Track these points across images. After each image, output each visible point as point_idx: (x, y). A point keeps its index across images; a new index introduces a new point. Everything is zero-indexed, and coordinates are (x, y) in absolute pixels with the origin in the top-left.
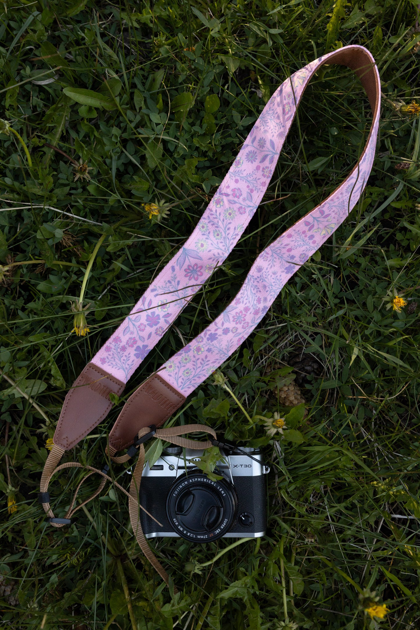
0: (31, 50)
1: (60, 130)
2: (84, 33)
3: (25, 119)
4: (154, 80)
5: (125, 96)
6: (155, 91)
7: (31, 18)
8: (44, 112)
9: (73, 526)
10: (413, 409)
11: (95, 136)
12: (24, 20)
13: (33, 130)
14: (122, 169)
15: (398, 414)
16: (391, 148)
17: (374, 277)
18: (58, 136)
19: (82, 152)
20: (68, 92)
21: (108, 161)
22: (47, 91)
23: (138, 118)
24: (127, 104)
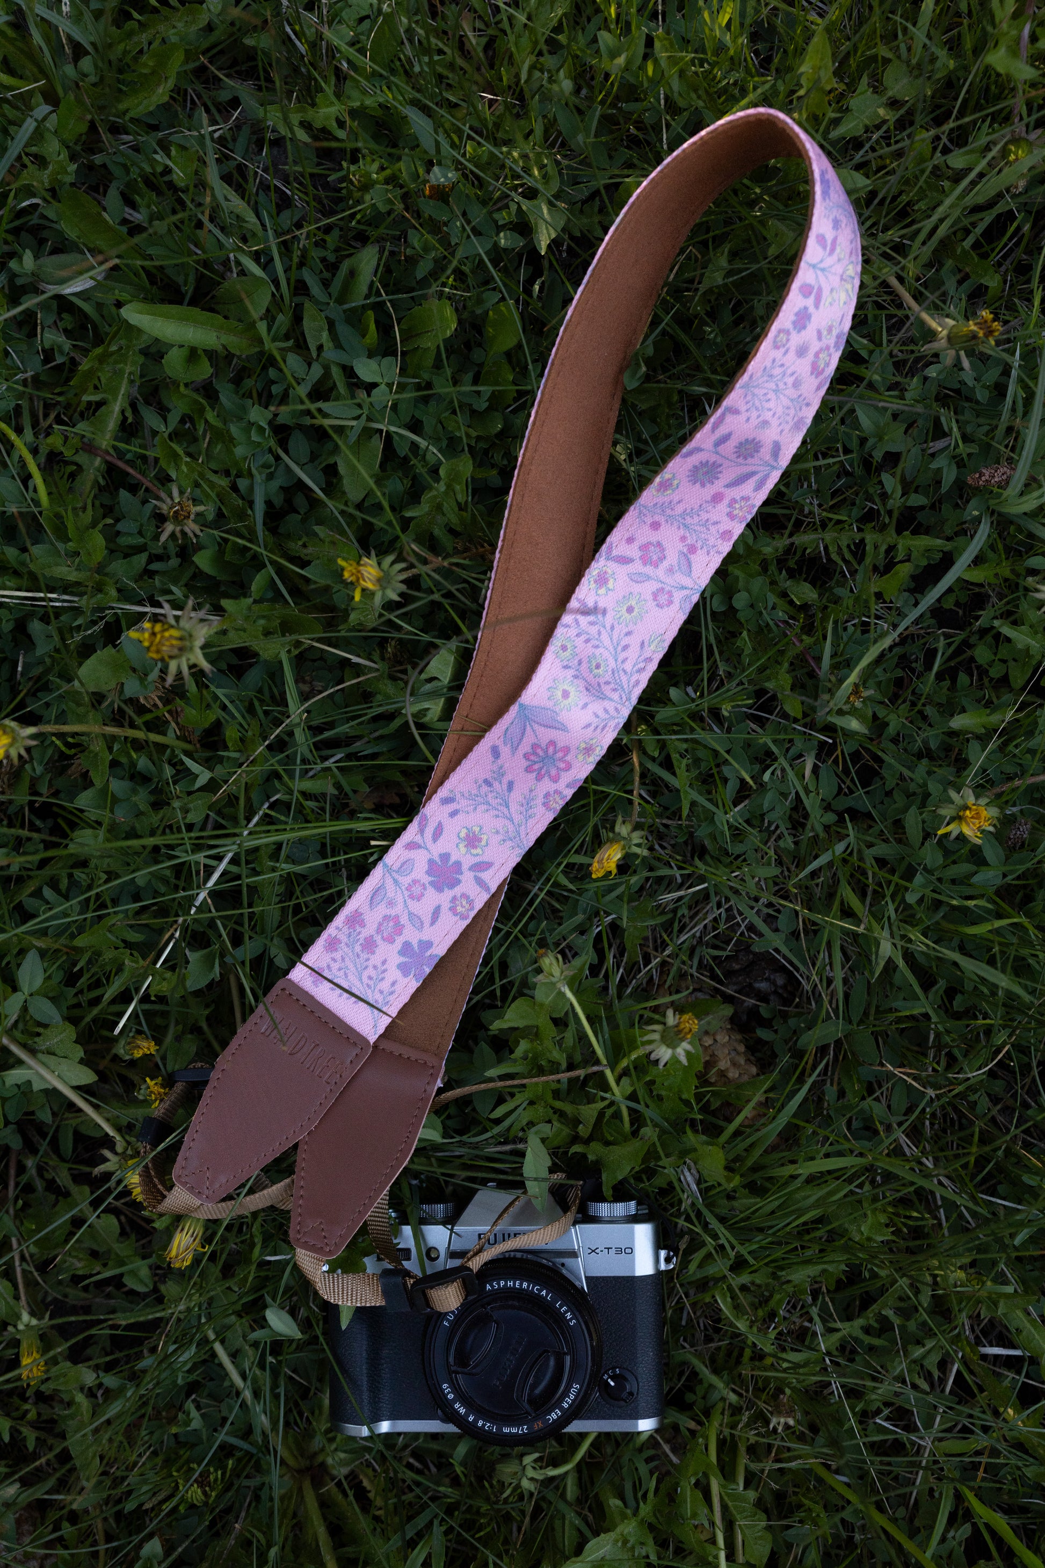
0: (35, 207)
1: (117, 409)
2: (169, 156)
3: (25, 383)
4: (352, 274)
5: (280, 317)
6: (357, 301)
7: (30, 125)
8: (74, 363)
9: (190, 1406)
10: (1028, 1080)
11: (206, 421)
12: (12, 129)
13: (48, 407)
14: (278, 501)
15: (989, 1095)
16: (955, 429)
17: (920, 756)
18: (112, 424)
19: (178, 469)
20: (134, 314)
21: (242, 484)
22: (80, 309)
23: (317, 371)
24: (287, 337)
